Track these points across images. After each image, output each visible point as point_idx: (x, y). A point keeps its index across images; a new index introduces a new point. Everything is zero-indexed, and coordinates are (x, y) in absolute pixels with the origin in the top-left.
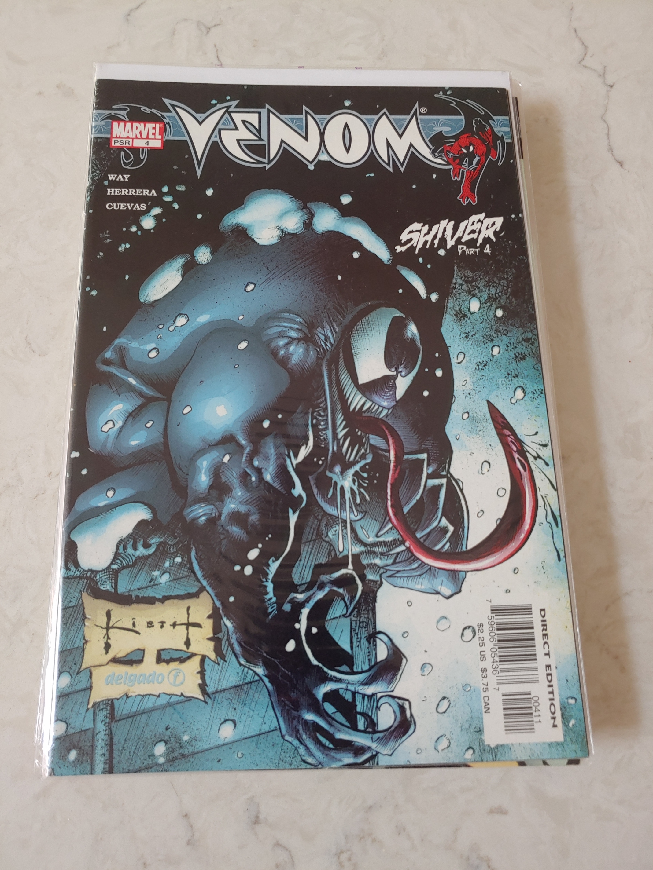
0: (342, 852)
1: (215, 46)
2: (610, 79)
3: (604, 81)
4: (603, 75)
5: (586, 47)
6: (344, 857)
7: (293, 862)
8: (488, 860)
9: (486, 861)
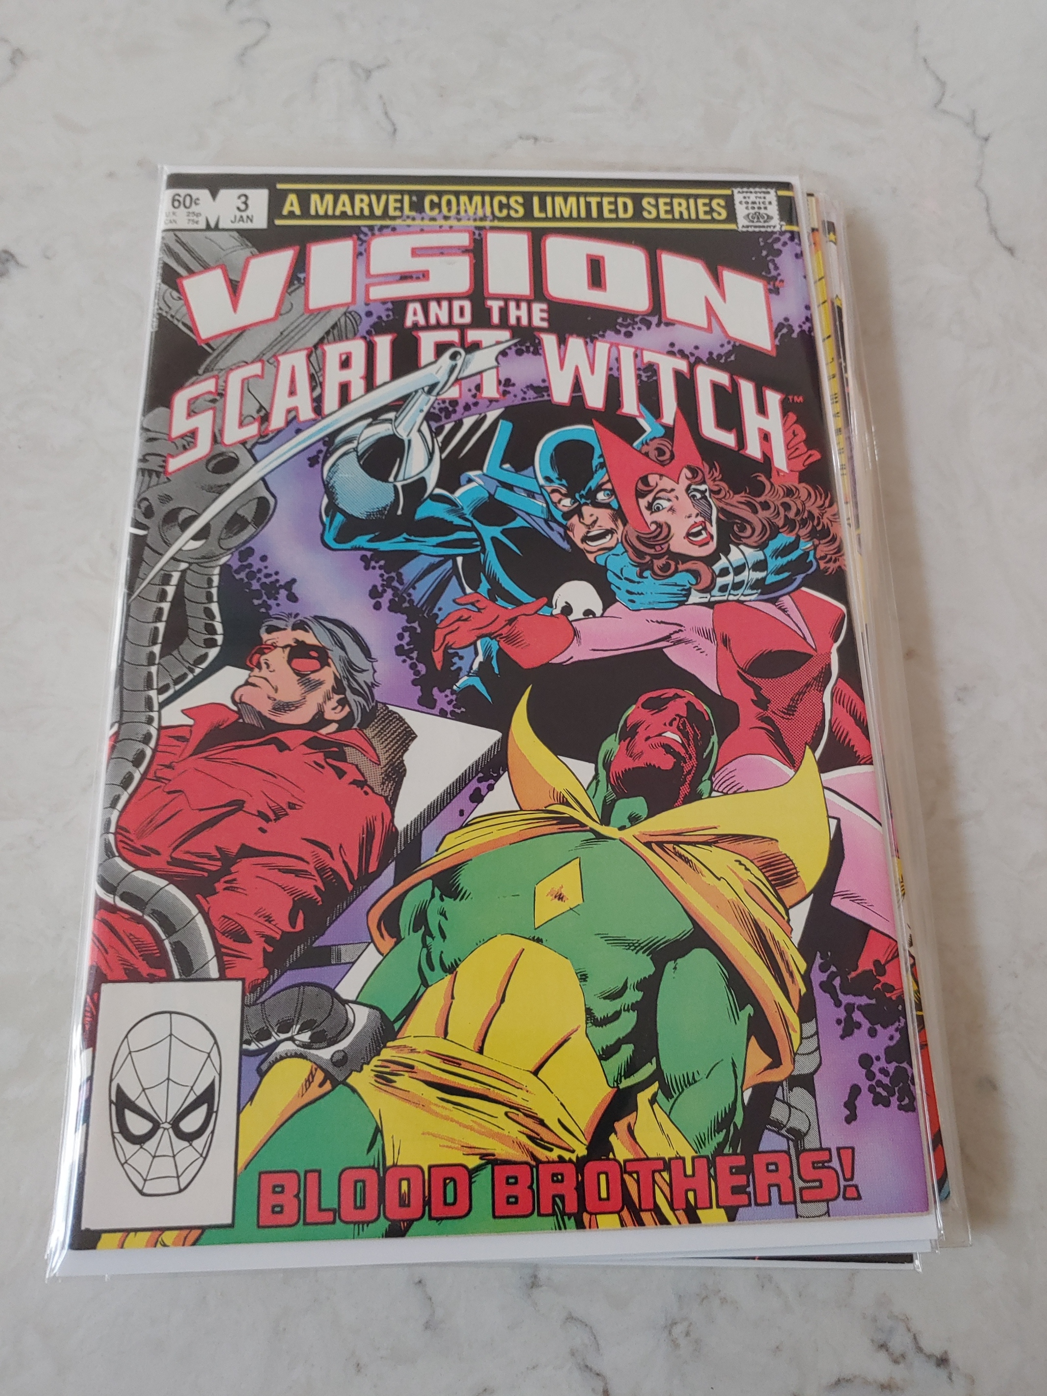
0: (674, 1323)
1: (381, 97)
2: (983, 128)
3: (974, 132)
4: (971, 123)
5: (943, 84)
6: (678, 1330)
7: (598, 1345)
8: (906, 1320)
9: (903, 1320)
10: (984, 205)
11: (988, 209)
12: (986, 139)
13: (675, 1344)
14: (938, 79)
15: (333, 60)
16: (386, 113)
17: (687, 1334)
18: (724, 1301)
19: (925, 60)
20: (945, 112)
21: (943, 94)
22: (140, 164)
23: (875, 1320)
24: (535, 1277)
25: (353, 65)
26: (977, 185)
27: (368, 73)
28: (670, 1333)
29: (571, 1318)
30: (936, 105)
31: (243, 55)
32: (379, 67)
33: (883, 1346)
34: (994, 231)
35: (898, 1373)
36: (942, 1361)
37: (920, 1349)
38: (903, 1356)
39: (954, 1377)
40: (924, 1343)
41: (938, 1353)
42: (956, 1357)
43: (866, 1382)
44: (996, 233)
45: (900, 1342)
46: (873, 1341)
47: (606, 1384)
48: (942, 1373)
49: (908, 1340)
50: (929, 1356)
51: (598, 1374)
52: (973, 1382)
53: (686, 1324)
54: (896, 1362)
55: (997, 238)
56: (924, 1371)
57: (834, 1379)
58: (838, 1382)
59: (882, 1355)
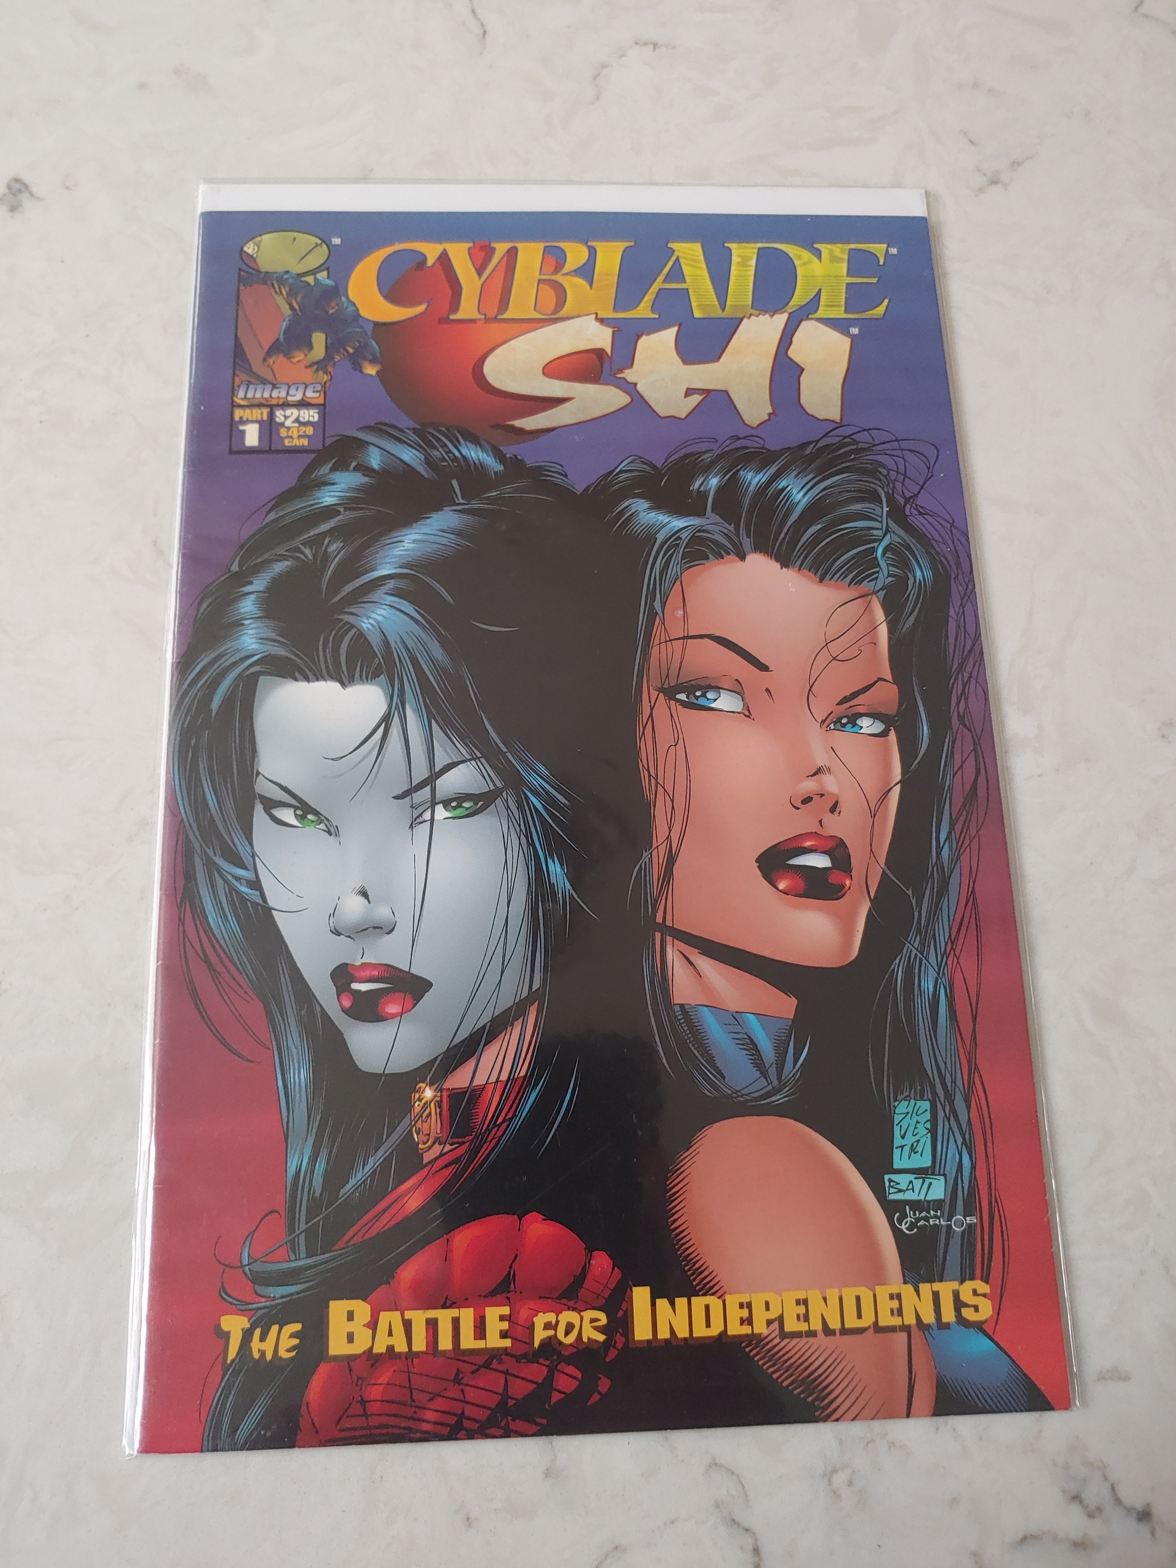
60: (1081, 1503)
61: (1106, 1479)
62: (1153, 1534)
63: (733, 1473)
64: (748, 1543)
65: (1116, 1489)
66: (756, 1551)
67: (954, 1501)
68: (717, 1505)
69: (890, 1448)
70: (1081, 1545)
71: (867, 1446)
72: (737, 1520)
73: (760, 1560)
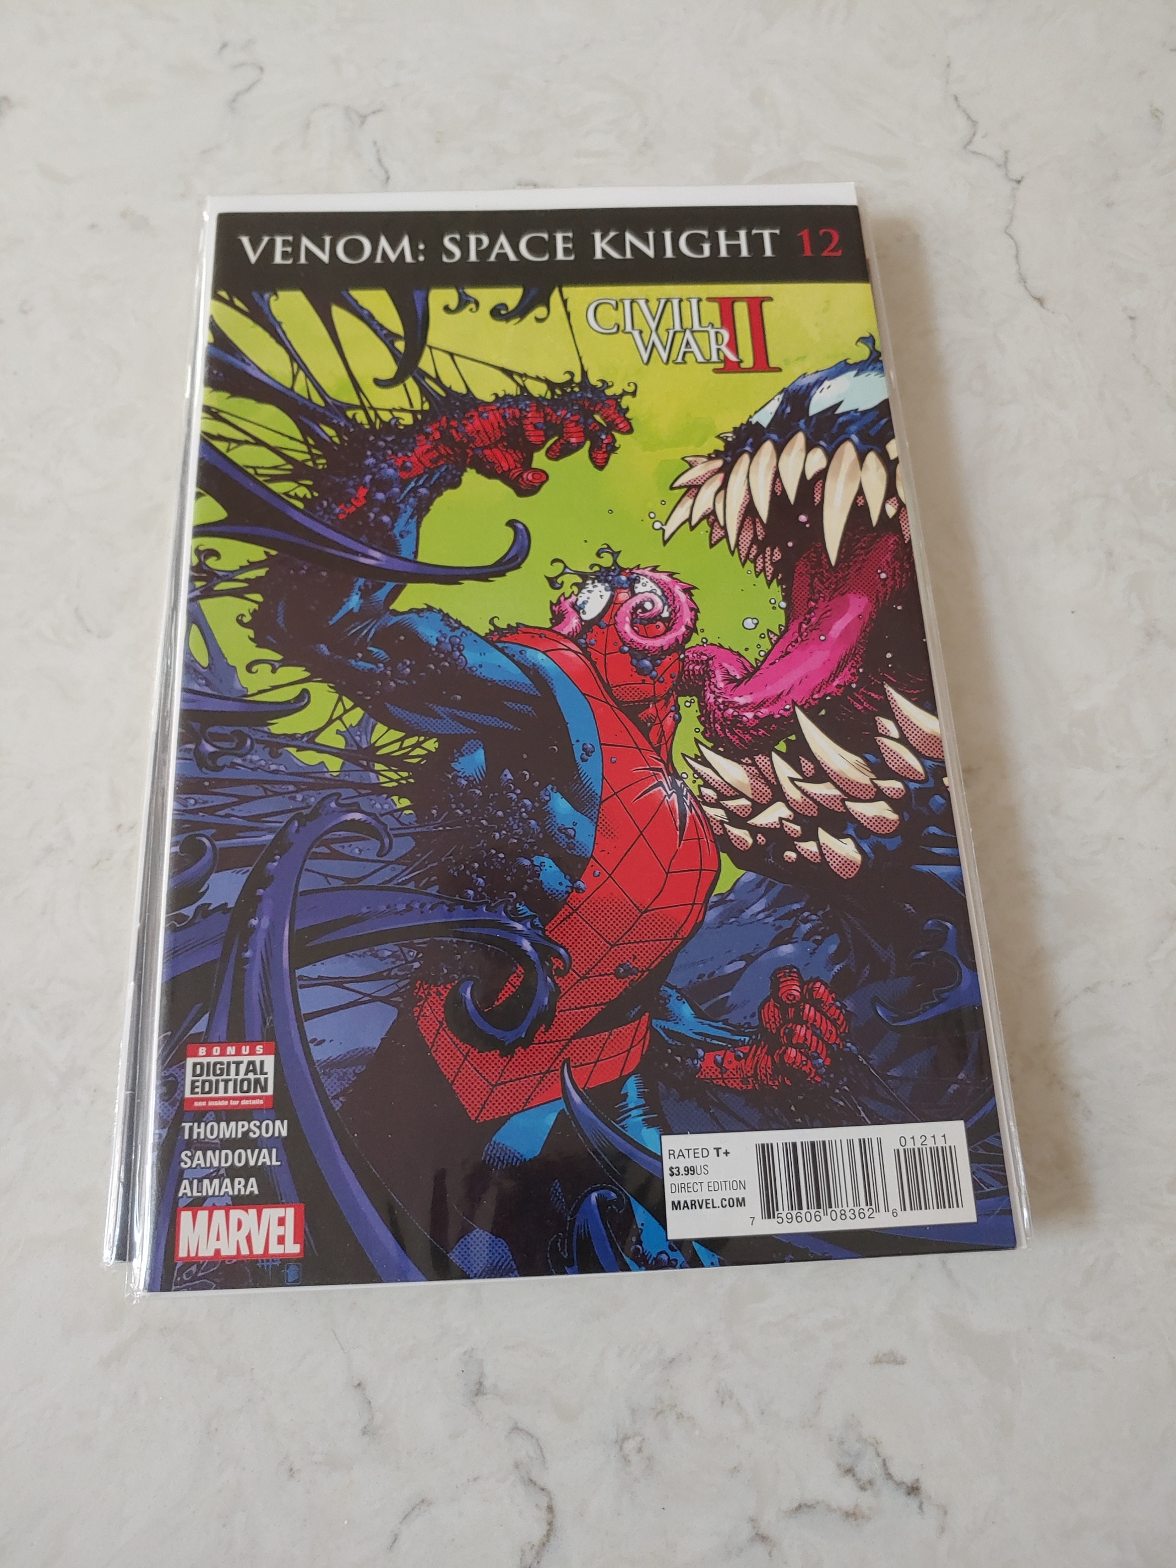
0: (626, 1438)
1: (375, 143)
2: (1016, 170)
3: (1007, 174)
4: (1004, 165)
5: (974, 123)
6: (630, 1446)
7: (544, 1458)
8: (876, 1444)
9: (872, 1445)
10: (1014, 252)
11: (1017, 257)
12: (1019, 182)
13: (626, 1460)
14: (969, 117)
15: (326, 105)
16: (379, 161)
17: (640, 1450)
18: (680, 1416)
19: (956, 98)
20: (974, 153)
21: (974, 134)
22: (123, 215)
23: (842, 1442)
24: (481, 1384)
25: (347, 110)
26: (1007, 232)
27: (363, 118)
28: (621, 1449)
29: (516, 1429)
30: (965, 147)
31: (234, 101)
32: (374, 112)
33: (850, 1471)
34: (1023, 280)
35: (865, 1500)
36: (913, 1490)
37: (889, 1476)
38: (871, 1483)
39: (924, 1506)
40: (895, 1470)
41: (909, 1479)
42: (928, 1486)
43: (830, 1509)
44: (1025, 282)
45: (868, 1467)
46: (839, 1465)
47: (551, 1499)
48: (913, 1503)
49: (877, 1465)
50: (899, 1484)
51: (543, 1489)
52: (946, 1513)
53: (638, 1439)
54: (863, 1488)
55: (1026, 288)
56: (893, 1500)
57: (795, 1505)
58: (800, 1507)
59: (848, 1481)
60: (854, 1475)
61: (878, 1455)
62: (920, 1507)
63: (532, 1437)
64: (544, 1502)
65: (887, 1464)
66: (550, 1509)
67: (735, 1470)
68: (517, 1466)
69: (678, 1418)
70: (851, 1515)
71: (657, 1416)
72: (534, 1479)
73: (553, 1517)
